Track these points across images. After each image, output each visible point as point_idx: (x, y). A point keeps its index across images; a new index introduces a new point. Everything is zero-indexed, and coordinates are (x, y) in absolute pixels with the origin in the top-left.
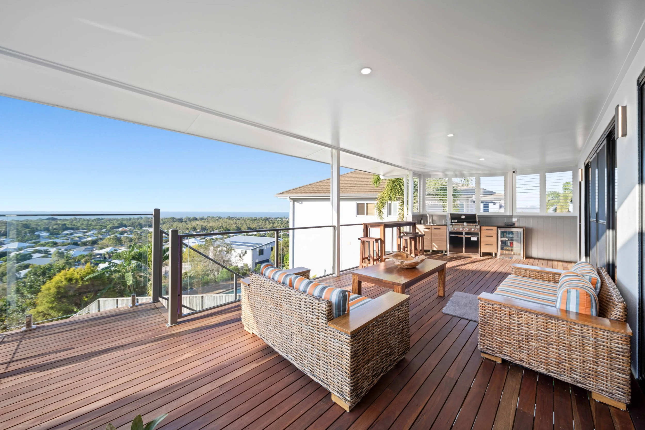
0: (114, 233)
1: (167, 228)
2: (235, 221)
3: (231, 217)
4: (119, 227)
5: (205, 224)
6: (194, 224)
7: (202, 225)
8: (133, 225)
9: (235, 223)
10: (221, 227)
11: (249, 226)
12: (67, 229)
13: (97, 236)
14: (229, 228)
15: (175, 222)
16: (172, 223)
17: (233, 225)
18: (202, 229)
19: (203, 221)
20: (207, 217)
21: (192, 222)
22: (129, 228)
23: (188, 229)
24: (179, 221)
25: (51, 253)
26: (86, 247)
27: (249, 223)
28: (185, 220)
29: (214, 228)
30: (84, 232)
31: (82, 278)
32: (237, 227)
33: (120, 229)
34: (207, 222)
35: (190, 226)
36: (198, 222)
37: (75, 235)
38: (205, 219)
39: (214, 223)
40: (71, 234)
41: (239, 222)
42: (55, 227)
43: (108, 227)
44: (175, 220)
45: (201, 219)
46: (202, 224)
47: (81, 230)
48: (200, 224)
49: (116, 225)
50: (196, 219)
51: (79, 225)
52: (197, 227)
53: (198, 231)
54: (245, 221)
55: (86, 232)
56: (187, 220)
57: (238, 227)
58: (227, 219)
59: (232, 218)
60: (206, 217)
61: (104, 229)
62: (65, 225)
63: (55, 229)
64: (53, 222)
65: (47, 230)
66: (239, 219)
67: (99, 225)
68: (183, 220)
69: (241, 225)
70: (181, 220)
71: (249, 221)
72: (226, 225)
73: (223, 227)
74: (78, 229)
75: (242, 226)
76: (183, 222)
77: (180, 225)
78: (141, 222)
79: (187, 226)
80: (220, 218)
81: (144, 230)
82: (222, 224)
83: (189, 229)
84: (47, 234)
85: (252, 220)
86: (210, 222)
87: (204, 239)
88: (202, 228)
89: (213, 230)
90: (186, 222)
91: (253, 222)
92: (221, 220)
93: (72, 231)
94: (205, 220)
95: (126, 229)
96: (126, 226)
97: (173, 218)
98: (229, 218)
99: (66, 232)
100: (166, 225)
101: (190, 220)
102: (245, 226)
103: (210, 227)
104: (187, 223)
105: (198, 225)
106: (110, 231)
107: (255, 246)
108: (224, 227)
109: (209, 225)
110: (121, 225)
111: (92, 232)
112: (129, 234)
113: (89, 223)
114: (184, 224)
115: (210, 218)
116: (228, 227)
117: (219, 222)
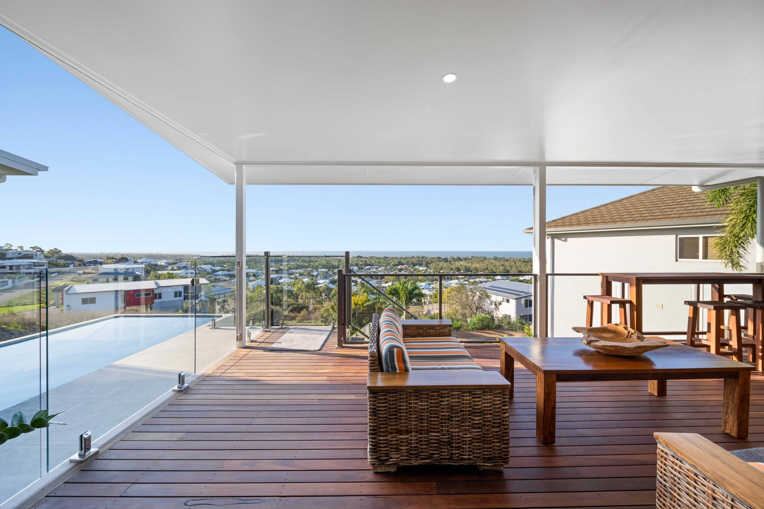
0: (395, 270)
1: (434, 268)
2: (502, 262)
3: (498, 257)
4: (398, 265)
5: (468, 265)
6: (458, 264)
7: (466, 266)
8: (407, 263)
9: (503, 265)
11: (520, 269)
12: (367, 265)
13: (384, 272)
14: (495, 271)
15: (441, 261)
16: (438, 263)
17: (500, 267)
18: (466, 271)
19: (467, 261)
20: (472, 257)
21: (456, 262)
22: (405, 266)
23: (452, 269)
24: (444, 261)
25: (358, 282)
26: (377, 280)
27: (520, 265)
30: (377, 268)
31: (363, 304)
32: (505, 270)
33: (399, 267)
34: (471, 262)
35: (454, 267)
36: (462, 263)
37: (372, 270)
38: (469, 259)
39: (478, 264)
40: (370, 269)
41: (507, 264)
42: (361, 263)
43: (391, 264)
44: (440, 259)
45: (465, 259)
46: (466, 264)
47: (375, 266)
48: (463, 265)
49: (397, 263)
50: (459, 259)
51: (374, 262)
52: (461, 267)
54: (515, 263)
55: (378, 268)
56: (452, 260)
57: (506, 270)
58: (493, 260)
59: (498, 259)
60: (470, 257)
61: (389, 266)
62: (366, 261)
63: (361, 265)
64: (360, 259)
65: (357, 265)
66: (508, 261)
67: (386, 262)
68: (448, 260)
69: (509, 268)
70: (446, 260)
71: (520, 263)
72: (491, 266)
73: (487, 269)
74: (373, 265)
75: (511, 268)
76: (448, 262)
77: (445, 265)
78: (413, 261)
79: (451, 267)
80: (485, 258)
81: (416, 269)
82: (487, 265)
83: (454, 269)
84: (357, 268)
85: (524, 262)
86: (474, 262)
88: (465, 269)
90: (450, 261)
91: (526, 264)
92: (486, 261)
93: (370, 267)
94: (468, 261)
95: (403, 266)
96: (403, 264)
97: (439, 258)
98: (496, 259)
99: (367, 267)
100: (433, 265)
101: (454, 260)
102: (515, 269)
104: (451, 263)
105: (461, 265)
106: (392, 268)
107: (520, 295)
108: (489, 269)
109: (473, 266)
110: (400, 263)
111: (381, 268)
112: (405, 272)
113: (380, 261)
114: (448, 264)
115: (474, 259)
116: (494, 269)
117: (484, 263)
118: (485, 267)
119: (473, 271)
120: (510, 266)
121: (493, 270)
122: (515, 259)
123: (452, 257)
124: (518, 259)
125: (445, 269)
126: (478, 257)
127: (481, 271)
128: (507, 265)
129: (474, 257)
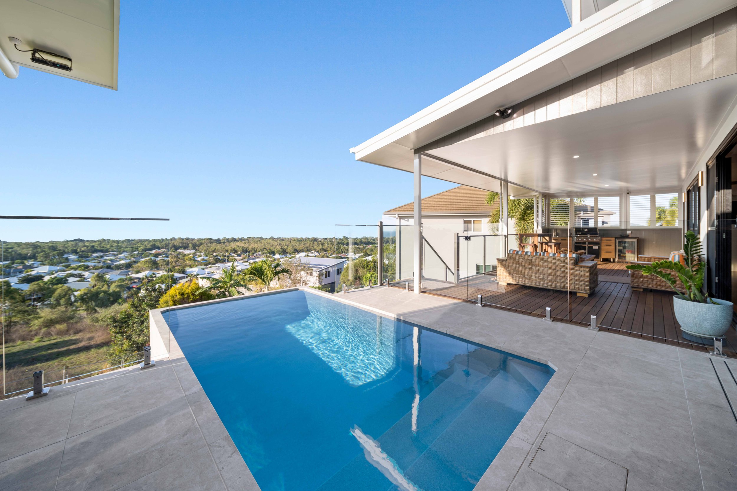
0: (148, 256)
1: (205, 250)
2: (279, 242)
3: (274, 237)
4: (151, 249)
5: (246, 246)
6: (234, 245)
7: (243, 247)
8: (166, 247)
9: (280, 245)
10: (264, 249)
11: (295, 247)
12: (96, 251)
13: (130, 259)
14: (273, 250)
15: (213, 243)
16: (209, 245)
17: (277, 246)
18: (243, 252)
19: (243, 242)
20: (248, 238)
21: (232, 243)
22: (163, 250)
23: (227, 251)
25: (86, 276)
26: (121, 271)
27: (295, 244)
28: (223, 241)
29: (257, 250)
30: (115, 255)
32: (282, 249)
33: (153, 252)
34: (248, 243)
35: (229, 248)
36: (238, 244)
37: (106, 258)
38: (245, 240)
39: (256, 244)
40: (102, 257)
41: (284, 243)
42: (83, 249)
43: (140, 249)
44: (212, 241)
45: (241, 240)
46: (243, 245)
47: (111, 253)
49: (149, 246)
50: (234, 240)
51: (108, 246)
53: (239, 253)
54: (290, 242)
55: (117, 255)
56: (226, 241)
57: (284, 249)
58: (270, 240)
59: (275, 238)
61: (136, 251)
62: (93, 246)
63: (83, 251)
64: (81, 244)
65: (75, 252)
66: (283, 240)
67: (130, 247)
68: (220, 241)
69: (286, 247)
70: (218, 241)
71: (295, 242)
72: (269, 246)
74: (107, 251)
75: (288, 247)
76: (221, 243)
77: (218, 246)
78: (175, 244)
79: (227, 248)
80: (262, 238)
81: (180, 253)
82: (265, 245)
83: (229, 251)
84: (76, 257)
85: (298, 241)
86: (251, 243)
87: (247, 262)
88: (243, 250)
89: (255, 252)
90: (224, 243)
91: (300, 243)
92: (263, 241)
93: (102, 254)
95: (160, 251)
96: (159, 248)
97: (210, 239)
99: (95, 255)
100: (203, 247)
101: (228, 241)
102: (291, 247)
103: (252, 249)
104: (226, 244)
105: (238, 246)
106: (143, 254)
108: (268, 249)
109: (250, 247)
110: (154, 247)
111: (123, 255)
112: (164, 257)
113: (119, 245)
115: (251, 239)
116: (272, 248)
117: (262, 243)
118: (263, 247)
119: (252, 251)
120: (286, 245)
121: (270, 250)
122: (289, 239)
123: (225, 238)
124: (292, 239)
125: (218, 251)
126: (255, 238)
127: (259, 251)
128: (283, 245)
129: (250, 237)
